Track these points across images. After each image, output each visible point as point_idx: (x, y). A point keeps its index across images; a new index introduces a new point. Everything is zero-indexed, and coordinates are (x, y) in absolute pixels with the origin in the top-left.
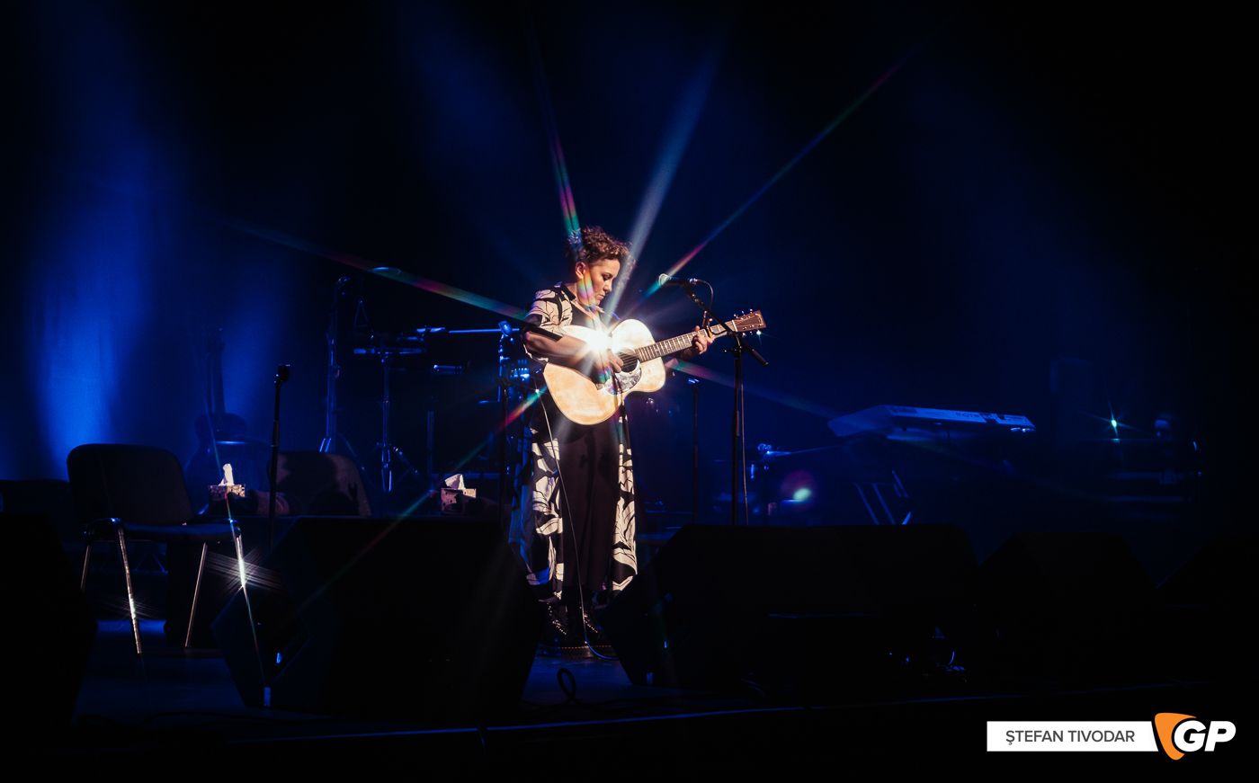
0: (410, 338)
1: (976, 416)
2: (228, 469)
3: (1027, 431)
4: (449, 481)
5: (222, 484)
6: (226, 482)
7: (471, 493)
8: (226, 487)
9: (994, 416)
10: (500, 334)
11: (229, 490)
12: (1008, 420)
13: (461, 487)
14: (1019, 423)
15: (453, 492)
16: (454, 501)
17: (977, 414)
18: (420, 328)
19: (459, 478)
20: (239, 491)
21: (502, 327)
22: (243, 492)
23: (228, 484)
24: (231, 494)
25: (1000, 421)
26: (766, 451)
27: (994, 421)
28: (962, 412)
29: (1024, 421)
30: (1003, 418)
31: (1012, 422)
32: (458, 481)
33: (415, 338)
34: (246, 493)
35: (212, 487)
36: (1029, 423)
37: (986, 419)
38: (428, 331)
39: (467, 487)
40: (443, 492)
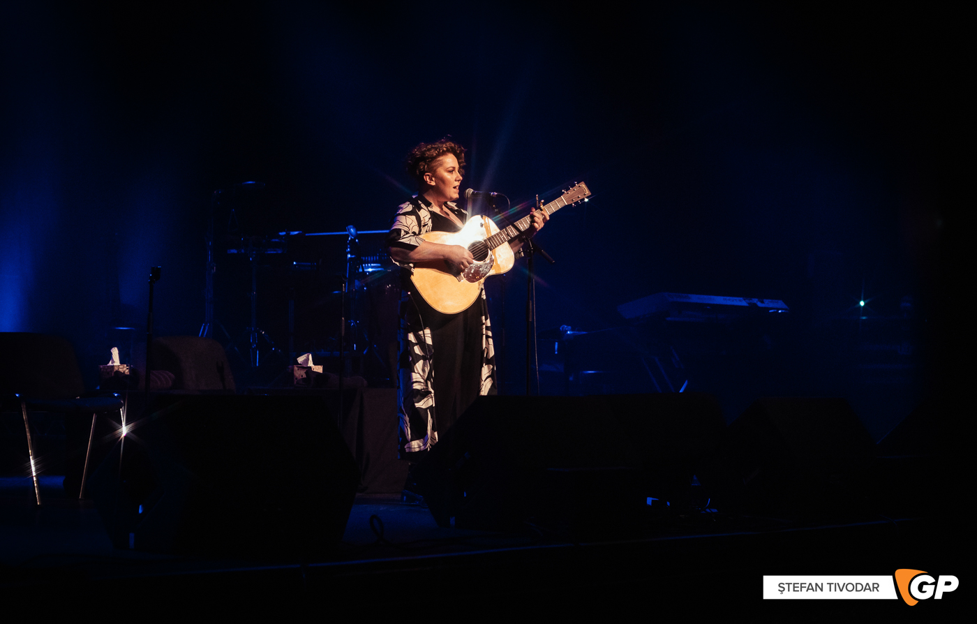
0: (274, 240)
1: (740, 301)
2: (115, 352)
3: (781, 313)
4: (301, 360)
5: (110, 364)
6: (113, 362)
7: (319, 369)
8: (113, 366)
9: (755, 301)
10: (348, 236)
11: (116, 369)
12: (768, 303)
13: (311, 364)
14: (777, 306)
15: (303, 368)
16: (305, 376)
17: (741, 299)
18: (281, 232)
19: (308, 356)
20: (125, 369)
21: (349, 230)
22: (127, 371)
23: (115, 364)
24: (118, 372)
25: (759, 304)
26: (567, 331)
27: (755, 304)
28: (728, 298)
29: (780, 304)
30: (762, 302)
31: (771, 305)
32: (308, 359)
33: (277, 240)
34: (130, 371)
35: (101, 367)
36: (785, 306)
37: (749, 304)
38: (288, 234)
39: (315, 364)
40: (296, 368)
